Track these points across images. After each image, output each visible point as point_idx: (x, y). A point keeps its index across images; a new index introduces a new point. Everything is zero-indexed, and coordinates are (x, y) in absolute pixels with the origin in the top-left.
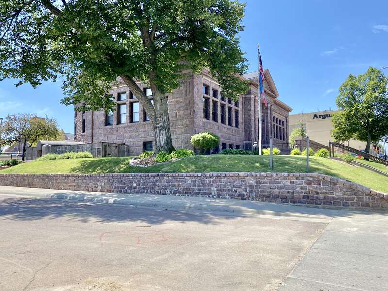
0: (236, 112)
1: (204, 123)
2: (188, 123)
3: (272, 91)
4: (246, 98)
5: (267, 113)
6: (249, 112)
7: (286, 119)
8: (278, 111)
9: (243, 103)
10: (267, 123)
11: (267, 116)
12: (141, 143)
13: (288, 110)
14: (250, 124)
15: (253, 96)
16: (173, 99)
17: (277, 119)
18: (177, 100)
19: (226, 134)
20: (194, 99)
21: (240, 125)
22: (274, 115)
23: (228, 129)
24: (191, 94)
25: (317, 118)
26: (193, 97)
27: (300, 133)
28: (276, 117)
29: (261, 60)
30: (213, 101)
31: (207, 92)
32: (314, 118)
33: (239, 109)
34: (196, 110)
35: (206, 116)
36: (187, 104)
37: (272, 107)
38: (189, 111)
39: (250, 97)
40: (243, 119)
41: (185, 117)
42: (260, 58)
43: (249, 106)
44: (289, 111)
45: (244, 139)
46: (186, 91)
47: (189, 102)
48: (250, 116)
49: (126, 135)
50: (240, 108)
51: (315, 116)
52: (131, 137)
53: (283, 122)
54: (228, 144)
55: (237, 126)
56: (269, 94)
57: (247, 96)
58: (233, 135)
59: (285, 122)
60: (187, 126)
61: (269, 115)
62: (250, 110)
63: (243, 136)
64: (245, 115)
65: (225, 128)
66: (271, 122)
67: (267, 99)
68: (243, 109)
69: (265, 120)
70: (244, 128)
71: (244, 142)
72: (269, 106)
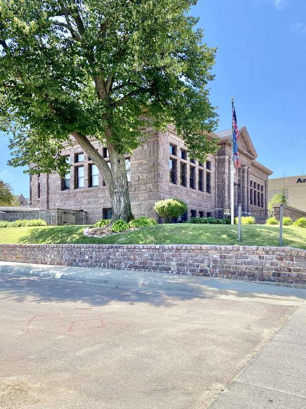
0: (208, 175)
1: (170, 188)
2: (152, 187)
3: (249, 152)
4: (219, 159)
5: (243, 177)
6: (222, 175)
7: (266, 184)
8: (257, 175)
9: (217, 165)
10: (243, 187)
11: (243, 181)
12: (101, 210)
13: (268, 173)
14: (223, 189)
15: (227, 157)
16: (135, 160)
17: (255, 183)
18: (140, 161)
19: (196, 200)
20: (159, 160)
21: (213, 190)
22: (251, 179)
23: (198, 195)
24: (155, 154)
25: (301, 182)
26: (158, 158)
27: (281, 199)
28: (254, 181)
29: (235, 116)
30: (181, 162)
31: (174, 152)
32: (297, 182)
33: (211, 172)
34: (161, 173)
35: (173, 180)
36: (150, 166)
37: (249, 169)
38: (153, 174)
39: (224, 158)
40: (215, 183)
41: (149, 181)
42: (235, 112)
43: (223, 169)
44: (269, 175)
45: (216, 206)
46: (150, 151)
47: (154, 164)
48: (223, 180)
49: (85, 201)
50: (213, 170)
51: (299, 180)
52: (89, 203)
53: (262, 187)
54: (198, 211)
55: (208, 190)
56: (246, 155)
57: (221, 157)
58: (203, 201)
59: (264, 187)
60: (151, 191)
61: (246, 179)
62: (224, 173)
63: (215, 202)
64: (218, 179)
65: (194, 194)
66: (247, 187)
67: (244, 160)
68: (216, 172)
69: (241, 185)
70: (217, 194)
71: (217, 209)
72: (246, 168)
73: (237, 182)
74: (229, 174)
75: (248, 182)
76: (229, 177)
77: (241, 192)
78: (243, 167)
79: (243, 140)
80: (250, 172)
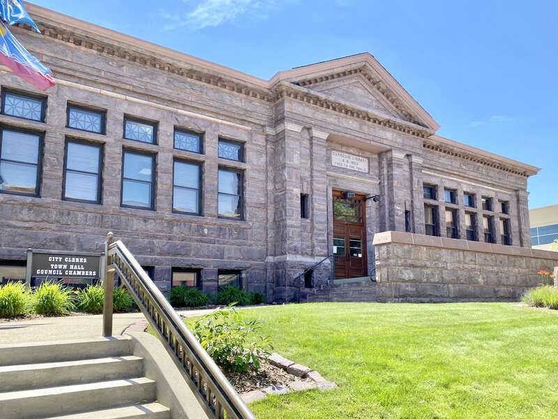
6: (281, 172)
7: (518, 196)
8: (472, 174)
33: (245, 166)
40: (266, 195)
43: (282, 157)
44: (526, 175)
48: (284, 185)
53: (504, 203)
58: (201, 241)
62: (283, 166)
63: (267, 241)
64: (275, 183)
65: (145, 221)
66: (412, 202)
67: (388, 137)
68: (267, 166)
69: (386, 197)
70: (271, 220)
71: (270, 259)
72: (398, 155)
73: (373, 192)
74: (312, 169)
75: (412, 191)
76: (312, 177)
77: (387, 215)
78: (389, 155)
79: (378, 88)
80: (417, 164)
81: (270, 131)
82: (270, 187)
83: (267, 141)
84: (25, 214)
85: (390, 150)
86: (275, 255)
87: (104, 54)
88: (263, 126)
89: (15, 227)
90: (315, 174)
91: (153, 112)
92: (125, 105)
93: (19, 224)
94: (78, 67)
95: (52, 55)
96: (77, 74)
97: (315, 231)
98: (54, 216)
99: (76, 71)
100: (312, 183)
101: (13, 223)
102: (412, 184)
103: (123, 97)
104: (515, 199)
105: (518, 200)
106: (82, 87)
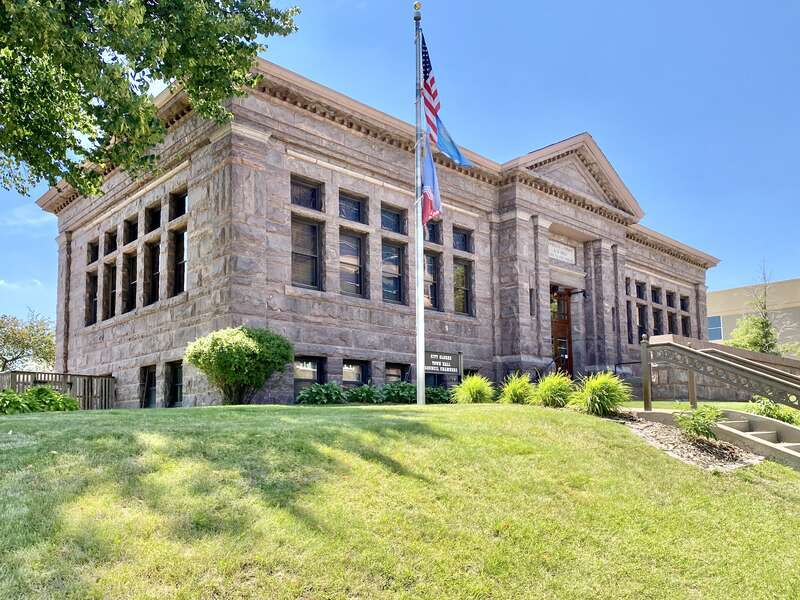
1: (294, 301)
2: (219, 299)
4: (503, 223)
5: (598, 271)
6: (511, 264)
7: (697, 291)
8: (660, 266)
9: (494, 241)
10: (600, 299)
12: (137, 372)
14: (515, 302)
15: (522, 216)
21: (481, 308)
22: (628, 274)
30: (344, 229)
31: (318, 202)
33: (475, 257)
35: (317, 278)
36: (217, 241)
39: (514, 220)
40: (492, 289)
43: (511, 249)
44: (705, 266)
45: (498, 353)
48: (513, 278)
49: (116, 350)
52: (121, 356)
53: (684, 298)
55: (465, 309)
57: (507, 217)
59: (692, 299)
63: (493, 340)
64: (500, 276)
65: (402, 317)
66: (616, 298)
67: (597, 225)
68: (492, 257)
69: (593, 292)
70: (497, 317)
71: (499, 359)
72: (606, 246)
73: (581, 286)
74: (537, 262)
75: (616, 285)
76: (536, 269)
77: (594, 311)
78: (597, 245)
79: (590, 171)
80: (623, 256)
81: (495, 218)
82: (496, 280)
83: (491, 229)
84: (317, 309)
85: (600, 240)
86: (502, 355)
87: (369, 137)
88: (488, 213)
89: (310, 322)
90: (540, 267)
91: (403, 200)
92: (382, 192)
93: (312, 319)
94: (348, 152)
95: (330, 139)
96: (348, 160)
97: (542, 330)
98: (337, 312)
99: (347, 156)
100: (537, 277)
101: (308, 317)
102: (616, 278)
103: (381, 183)
104: (694, 294)
105: (697, 296)
106: (350, 172)
